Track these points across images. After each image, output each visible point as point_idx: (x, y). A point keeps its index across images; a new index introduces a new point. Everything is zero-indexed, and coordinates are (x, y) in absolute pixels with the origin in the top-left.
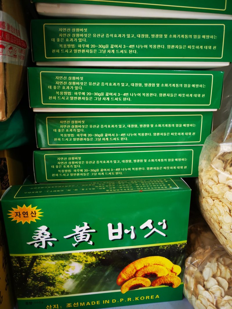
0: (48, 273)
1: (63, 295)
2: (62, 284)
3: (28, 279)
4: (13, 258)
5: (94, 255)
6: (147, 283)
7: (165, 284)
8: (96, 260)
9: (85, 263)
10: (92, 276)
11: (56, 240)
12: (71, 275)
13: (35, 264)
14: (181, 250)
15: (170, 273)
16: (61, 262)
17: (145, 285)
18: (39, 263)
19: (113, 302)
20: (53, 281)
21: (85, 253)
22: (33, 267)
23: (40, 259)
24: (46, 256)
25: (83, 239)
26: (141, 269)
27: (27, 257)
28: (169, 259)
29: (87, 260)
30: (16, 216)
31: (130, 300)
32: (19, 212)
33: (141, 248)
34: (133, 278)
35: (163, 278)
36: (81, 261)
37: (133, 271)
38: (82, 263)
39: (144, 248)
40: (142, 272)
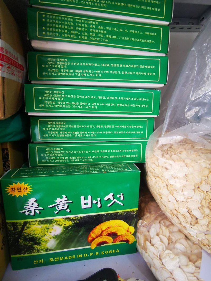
0: (36, 234)
1: (46, 251)
2: (46, 243)
3: (19, 240)
4: (9, 224)
5: (71, 219)
6: (110, 240)
7: (123, 241)
8: (72, 223)
9: (64, 226)
10: (69, 236)
11: (42, 208)
12: (53, 235)
13: (25, 228)
14: (134, 215)
15: (127, 232)
16: (46, 225)
17: (109, 242)
18: (29, 227)
19: (85, 256)
20: (39, 241)
21: (64, 218)
22: (24, 231)
23: (30, 224)
24: (34, 221)
25: (62, 208)
26: (105, 229)
27: (20, 223)
28: (125, 222)
29: (65, 224)
30: (12, 191)
31: (98, 254)
32: (14, 188)
33: (105, 214)
34: (100, 236)
35: (121, 236)
36: (61, 224)
37: (99, 231)
38: (62, 226)
39: (107, 214)
40: (106, 232)
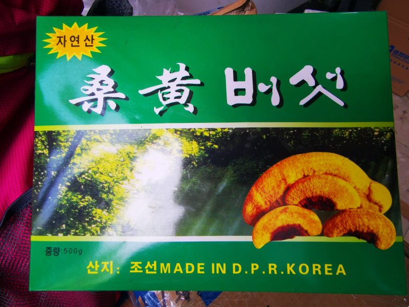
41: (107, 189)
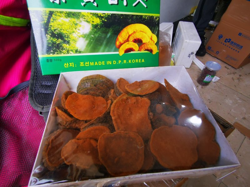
41: (67, 36)
